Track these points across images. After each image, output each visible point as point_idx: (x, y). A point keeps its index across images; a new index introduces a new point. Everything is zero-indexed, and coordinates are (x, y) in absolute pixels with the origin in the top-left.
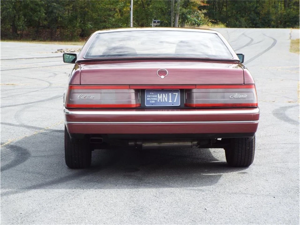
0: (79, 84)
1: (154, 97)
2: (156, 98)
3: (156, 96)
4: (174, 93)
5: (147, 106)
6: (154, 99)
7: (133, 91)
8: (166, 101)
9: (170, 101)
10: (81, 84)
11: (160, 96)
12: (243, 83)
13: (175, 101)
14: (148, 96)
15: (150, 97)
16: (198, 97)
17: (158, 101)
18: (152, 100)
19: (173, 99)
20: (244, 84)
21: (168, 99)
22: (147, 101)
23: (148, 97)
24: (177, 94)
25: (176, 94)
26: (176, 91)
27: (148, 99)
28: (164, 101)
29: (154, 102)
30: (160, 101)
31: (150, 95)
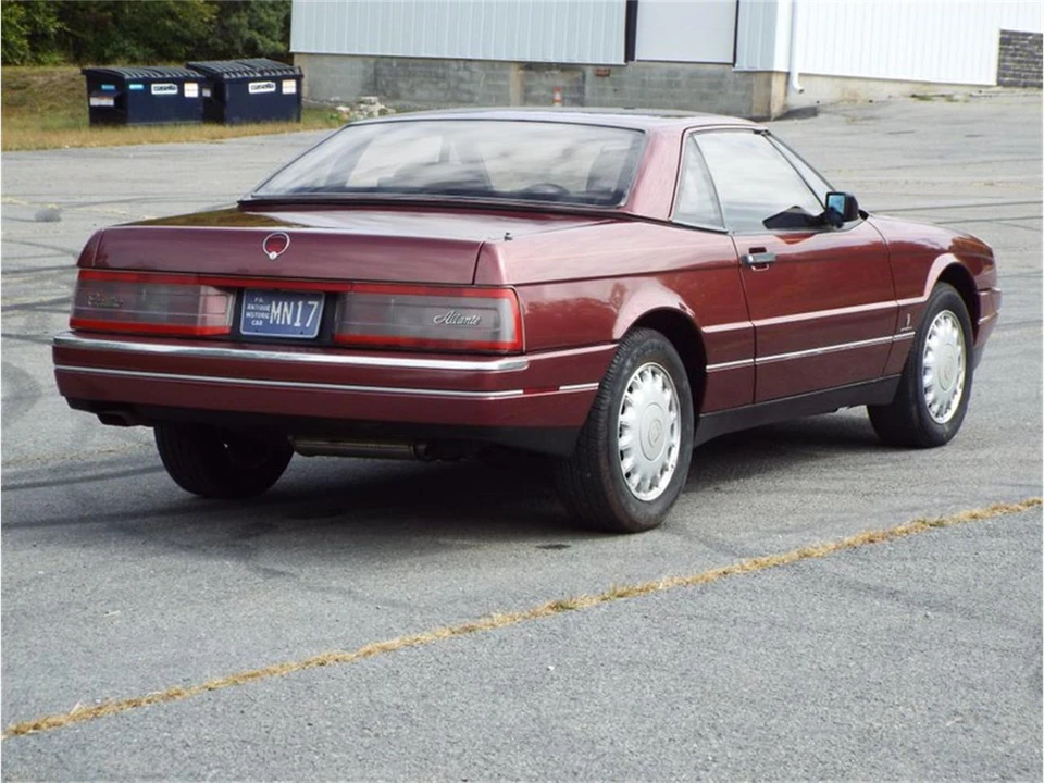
1: (262, 312)
2: (266, 312)
3: (267, 308)
4: (310, 303)
5: (244, 333)
6: (263, 315)
8: (289, 323)
9: (297, 324)
11: (277, 306)
12: (471, 281)
13: (307, 325)
14: (249, 307)
15: (254, 311)
17: (271, 322)
18: (256, 319)
19: (304, 319)
20: (473, 284)
21: (294, 319)
22: (246, 319)
23: (249, 311)
24: (316, 304)
25: (313, 306)
26: (315, 296)
27: (248, 315)
28: (283, 322)
29: (261, 323)
30: (275, 321)
31: (254, 303)
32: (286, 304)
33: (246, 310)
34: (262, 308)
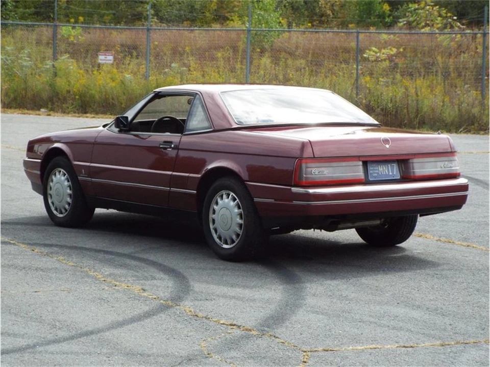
0: (313, 156)
3: (377, 168)
4: (392, 165)
5: (371, 179)
6: (376, 171)
7: (361, 163)
8: (387, 173)
9: (391, 174)
10: (316, 156)
13: (395, 173)
15: (373, 170)
16: (421, 167)
18: (374, 173)
19: (393, 172)
21: (389, 172)
22: (370, 173)
24: (395, 165)
27: (371, 172)
28: (385, 174)
29: (376, 175)
30: (381, 173)
31: (372, 167)
32: (384, 166)
33: (370, 170)
34: (375, 168)
